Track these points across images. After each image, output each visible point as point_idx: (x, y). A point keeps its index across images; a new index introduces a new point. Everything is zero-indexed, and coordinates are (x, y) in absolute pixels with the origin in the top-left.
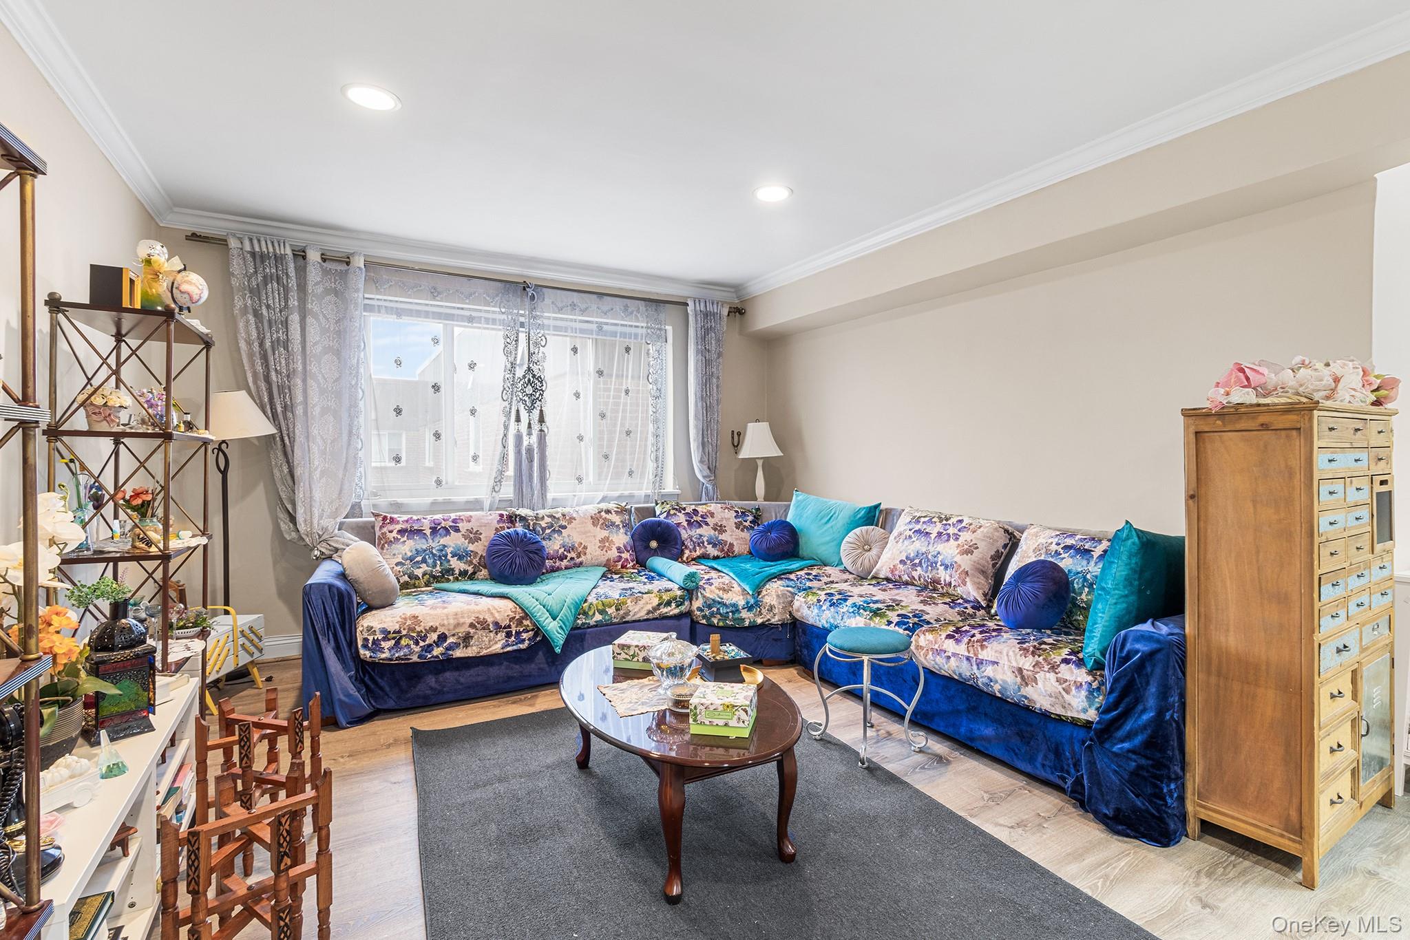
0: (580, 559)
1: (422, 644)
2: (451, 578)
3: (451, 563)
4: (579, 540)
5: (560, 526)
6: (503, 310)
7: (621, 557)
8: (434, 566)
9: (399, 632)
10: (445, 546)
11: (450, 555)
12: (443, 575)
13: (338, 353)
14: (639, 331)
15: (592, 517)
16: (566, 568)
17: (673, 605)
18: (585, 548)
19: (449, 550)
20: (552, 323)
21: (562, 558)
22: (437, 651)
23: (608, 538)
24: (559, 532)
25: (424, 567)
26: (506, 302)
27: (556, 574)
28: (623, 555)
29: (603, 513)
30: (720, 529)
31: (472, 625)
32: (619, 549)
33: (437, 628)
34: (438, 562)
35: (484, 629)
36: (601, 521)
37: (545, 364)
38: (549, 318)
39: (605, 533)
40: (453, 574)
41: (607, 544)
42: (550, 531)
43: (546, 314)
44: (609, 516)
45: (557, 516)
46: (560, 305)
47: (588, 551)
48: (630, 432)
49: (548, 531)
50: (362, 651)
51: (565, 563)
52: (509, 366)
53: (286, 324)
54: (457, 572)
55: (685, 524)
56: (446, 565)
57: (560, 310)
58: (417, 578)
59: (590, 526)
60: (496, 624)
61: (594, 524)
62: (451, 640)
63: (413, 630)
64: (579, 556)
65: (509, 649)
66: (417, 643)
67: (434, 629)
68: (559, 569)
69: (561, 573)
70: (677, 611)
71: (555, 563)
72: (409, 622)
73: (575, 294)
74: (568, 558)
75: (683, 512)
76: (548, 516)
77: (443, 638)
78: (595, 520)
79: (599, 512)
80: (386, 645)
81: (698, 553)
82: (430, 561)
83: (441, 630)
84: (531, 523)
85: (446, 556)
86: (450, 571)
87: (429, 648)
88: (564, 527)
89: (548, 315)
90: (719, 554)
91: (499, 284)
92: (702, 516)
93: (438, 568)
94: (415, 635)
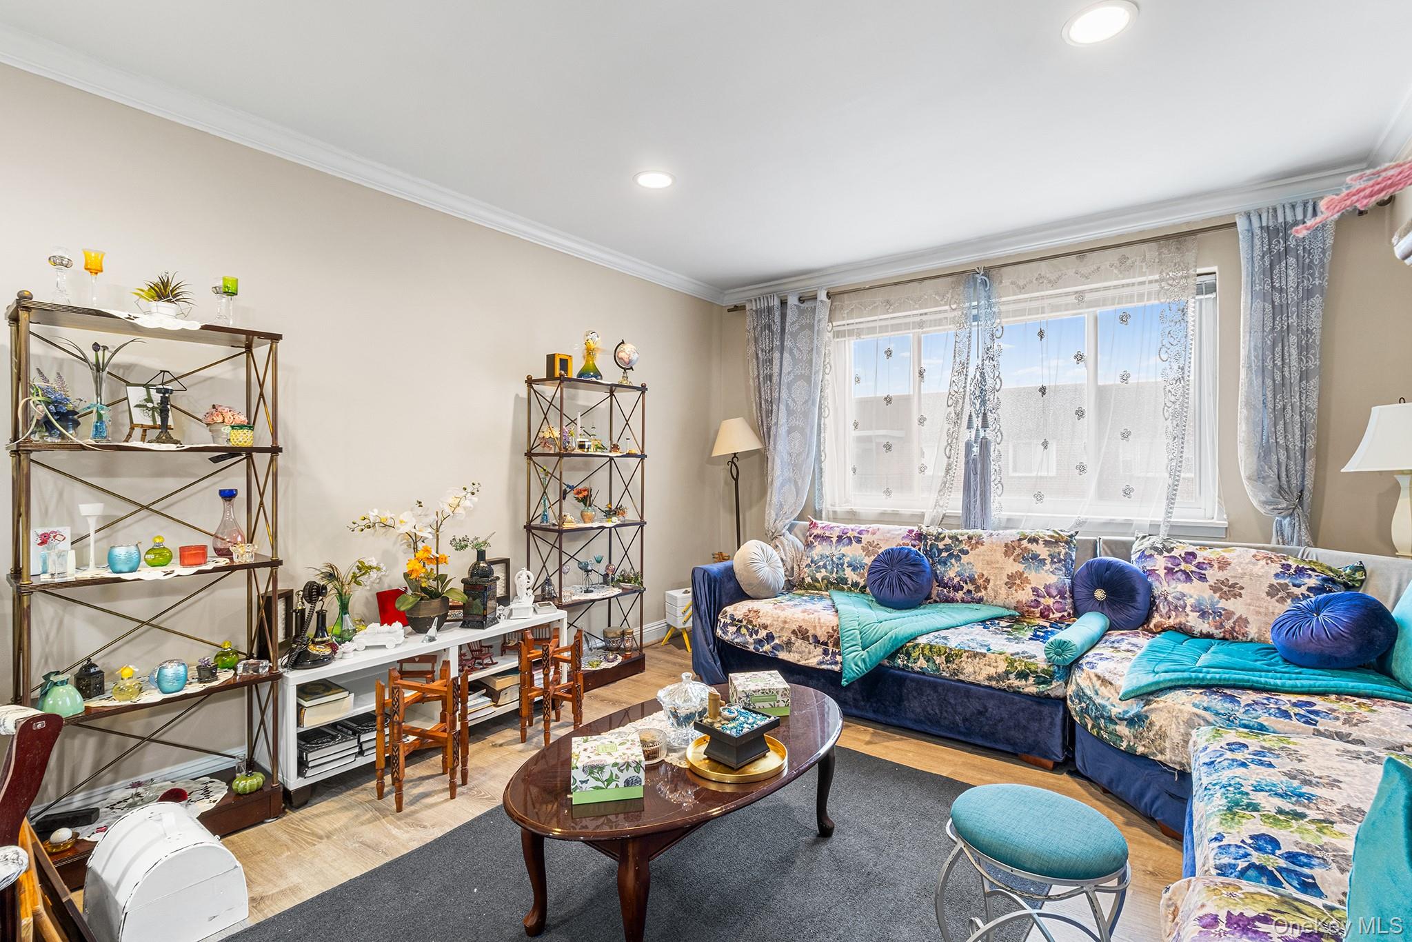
0: (979, 594)
1: (754, 636)
2: (845, 587)
3: (846, 572)
4: (980, 571)
5: (960, 551)
6: (954, 306)
7: (1039, 603)
8: (832, 573)
9: (741, 621)
10: (844, 555)
11: (846, 565)
12: (838, 583)
13: (808, 379)
14: (1146, 289)
15: (1006, 545)
16: (963, 601)
17: (1031, 680)
18: (988, 581)
19: (846, 560)
20: (1011, 307)
21: (957, 588)
22: (767, 647)
23: (1021, 574)
24: (958, 558)
25: (824, 572)
26: (957, 297)
27: (951, 605)
28: (1041, 600)
29: (1024, 542)
30: (1230, 590)
31: (794, 632)
32: (1035, 590)
33: (767, 626)
34: (835, 570)
35: (803, 639)
36: (1018, 551)
37: (1000, 359)
38: (1008, 303)
39: (1020, 567)
40: (846, 584)
41: (1018, 582)
42: (947, 554)
43: (1004, 299)
44: (1033, 547)
45: (961, 538)
46: (1021, 283)
47: (990, 587)
48: (1129, 433)
49: (944, 554)
50: (718, 630)
51: (960, 595)
52: (958, 367)
53: (771, 361)
54: (850, 582)
55: (1162, 572)
56: (841, 573)
57: (1022, 289)
58: (817, 580)
59: (999, 555)
60: (815, 637)
61: (1006, 554)
62: (777, 641)
63: (750, 622)
64: (978, 589)
65: (824, 667)
66: (751, 636)
67: (765, 627)
68: (952, 601)
69: (955, 605)
70: (1033, 690)
71: (949, 592)
72: (751, 615)
73: (1043, 263)
74: (965, 590)
75: (1165, 554)
76: (950, 538)
77: (770, 637)
78: (1009, 549)
79: (1020, 540)
80: (732, 629)
81: (1172, 622)
82: (829, 568)
83: (770, 629)
84: (930, 542)
85: (842, 565)
86: (844, 581)
87: (760, 642)
88: (966, 553)
89: (1007, 299)
90: (1213, 630)
91: (949, 279)
92: (1199, 566)
93: (834, 575)
94: (750, 627)
